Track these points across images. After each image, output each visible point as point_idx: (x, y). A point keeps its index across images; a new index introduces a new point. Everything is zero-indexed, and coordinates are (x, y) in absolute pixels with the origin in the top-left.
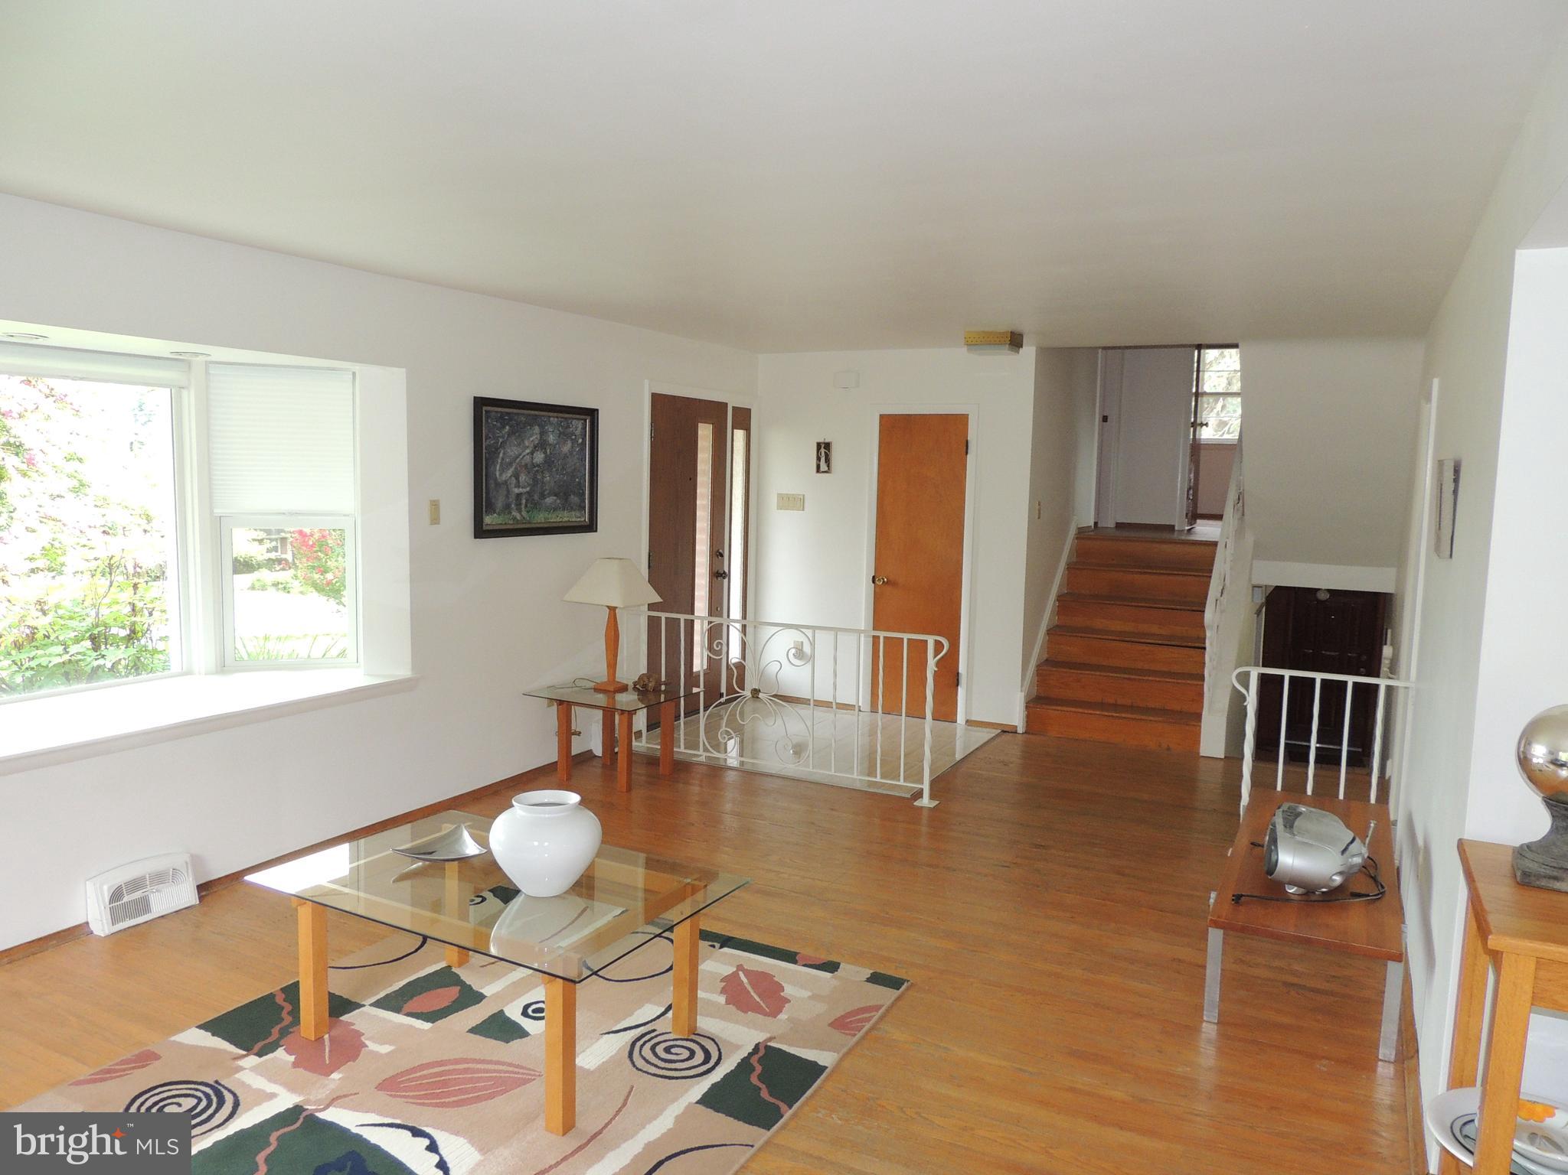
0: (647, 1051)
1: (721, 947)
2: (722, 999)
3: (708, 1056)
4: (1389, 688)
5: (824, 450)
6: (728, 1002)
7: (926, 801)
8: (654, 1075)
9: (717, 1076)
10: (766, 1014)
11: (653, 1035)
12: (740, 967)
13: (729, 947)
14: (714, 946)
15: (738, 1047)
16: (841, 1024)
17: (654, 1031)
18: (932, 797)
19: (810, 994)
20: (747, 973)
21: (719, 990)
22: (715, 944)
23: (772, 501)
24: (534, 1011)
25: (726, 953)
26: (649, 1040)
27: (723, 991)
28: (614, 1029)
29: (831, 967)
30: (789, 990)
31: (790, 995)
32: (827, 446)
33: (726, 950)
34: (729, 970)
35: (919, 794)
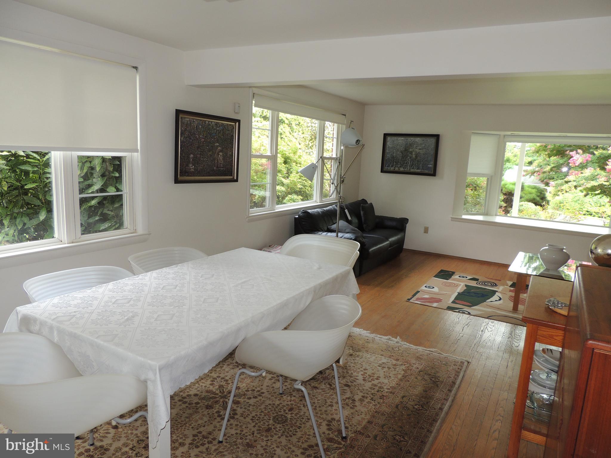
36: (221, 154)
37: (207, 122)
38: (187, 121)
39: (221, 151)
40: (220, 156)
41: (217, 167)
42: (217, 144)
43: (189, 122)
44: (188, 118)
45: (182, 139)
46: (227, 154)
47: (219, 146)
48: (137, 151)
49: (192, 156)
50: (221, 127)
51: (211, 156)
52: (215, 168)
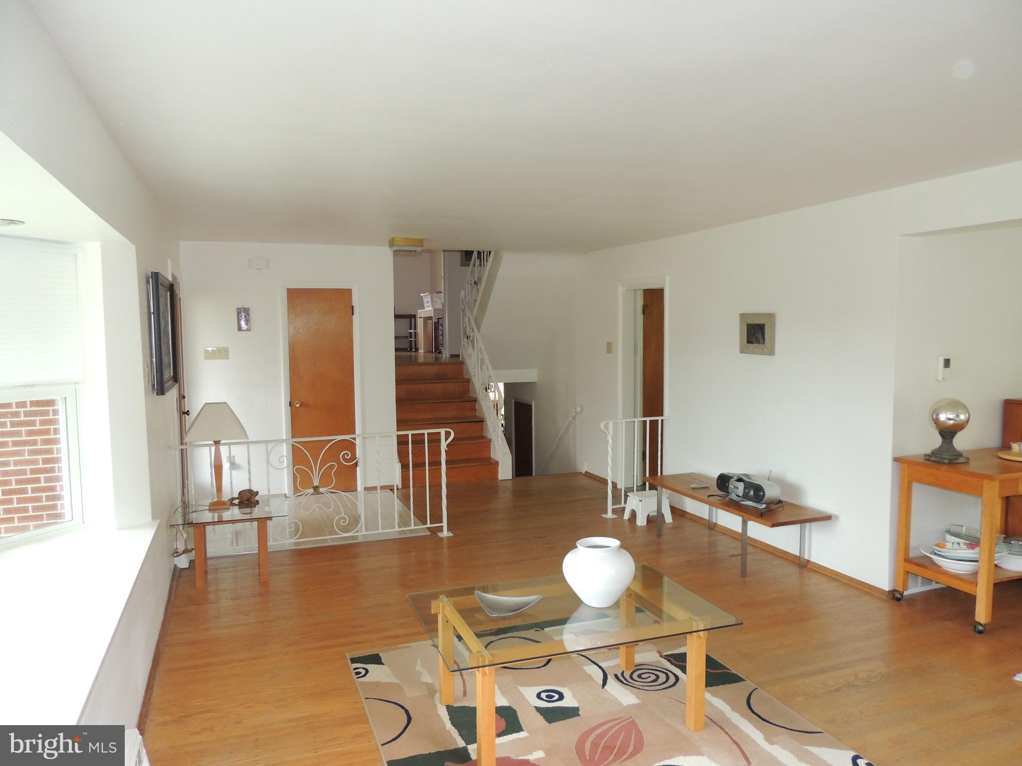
4: (662, 420)
5: (244, 313)
7: (445, 533)
18: (448, 530)
23: (201, 355)
32: (246, 311)
35: (440, 529)
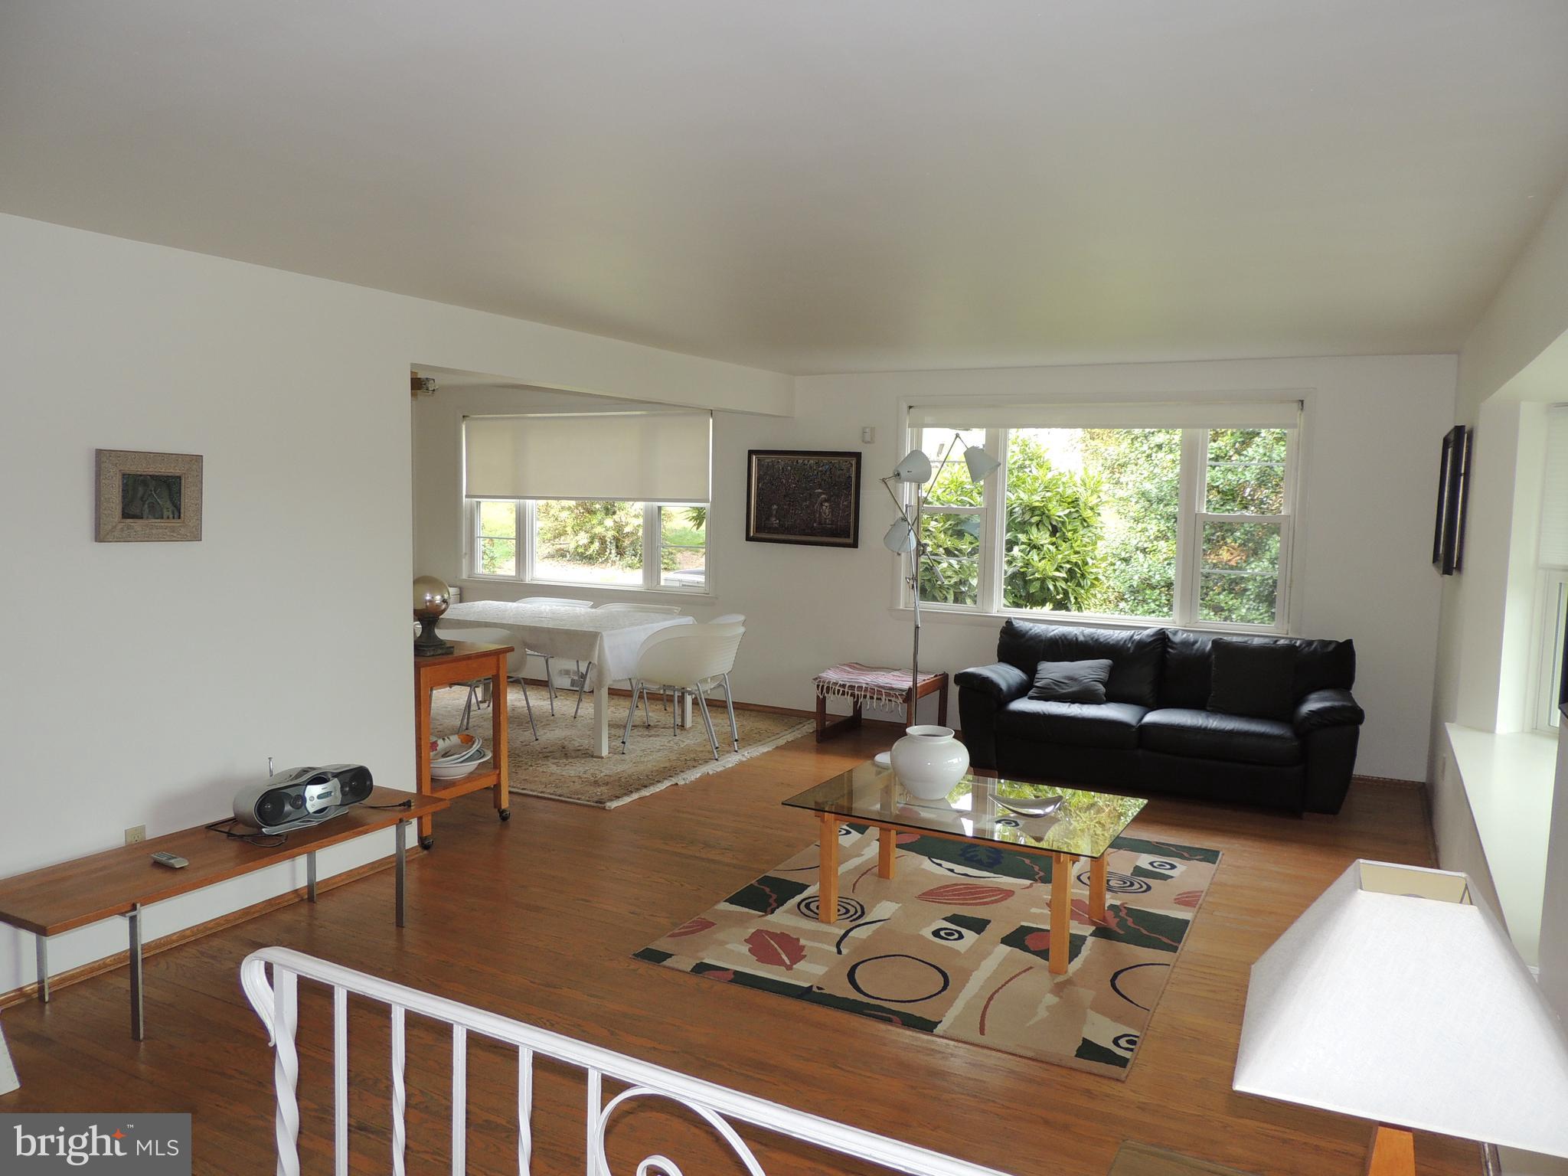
0: (852, 911)
1: (812, 986)
2: (802, 942)
3: (807, 906)
6: (798, 940)
8: (848, 899)
9: (798, 898)
10: (767, 932)
11: (851, 919)
12: (789, 968)
13: (803, 987)
14: (819, 988)
15: (786, 912)
16: (707, 925)
17: (851, 921)
19: (729, 946)
20: (782, 963)
21: (806, 949)
22: (818, 991)
24: (953, 934)
25: (805, 981)
26: (851, 916)
27: (803, 948)
28: (882, 923)
29: (701, 968)
30: (745, 949)
31: (743, 945)
33: (806, 985)
34: (800, 966)
36: (826, 504)
37: (800, 461)
38: (768, 463)
39: (826, 501)
40: (824, 507)
41: (820, 523)
42: (820, 491)
43: (770, 464)
44: (768, 459)
45: (760, 486)
46: (839, 504)
47: (824, 494)
48: (707, 501)
49: (775, 507)
50: (827, 467)
51: (808, 507)
52: (815, 525)
